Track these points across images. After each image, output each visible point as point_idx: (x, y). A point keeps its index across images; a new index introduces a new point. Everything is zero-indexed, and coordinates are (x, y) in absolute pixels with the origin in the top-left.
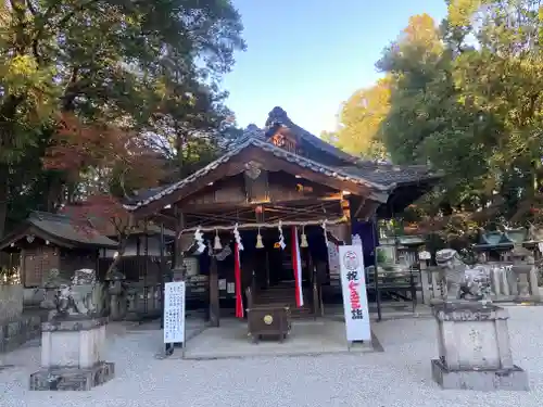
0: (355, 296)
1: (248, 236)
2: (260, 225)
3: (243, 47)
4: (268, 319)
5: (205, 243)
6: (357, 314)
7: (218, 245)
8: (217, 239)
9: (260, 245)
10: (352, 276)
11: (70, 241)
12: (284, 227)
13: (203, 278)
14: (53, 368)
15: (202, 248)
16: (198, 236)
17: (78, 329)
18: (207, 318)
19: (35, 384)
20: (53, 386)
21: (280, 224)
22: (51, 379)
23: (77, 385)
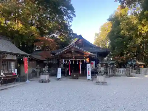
0: (89, 72)
1: (72, 61)
2: (74, 60)
3: (75, 16)
4: (75, 75)
5: (65, 62)
6: (89, 75)
7: (67, 63)
8: (67, 62)
9: (74, 63)
10: (88, 69)
11: (38, 59)
12: (78, 60)
13: (64, 68)
14: (42, 80)
15: (64, 63)
16: (63, 61)
17: (46, 74)
18: (65, 75)
19: (40, 82)
20: (42, 82)
21: (77, 60)
22: (42, 81)
23: (46, 82)
